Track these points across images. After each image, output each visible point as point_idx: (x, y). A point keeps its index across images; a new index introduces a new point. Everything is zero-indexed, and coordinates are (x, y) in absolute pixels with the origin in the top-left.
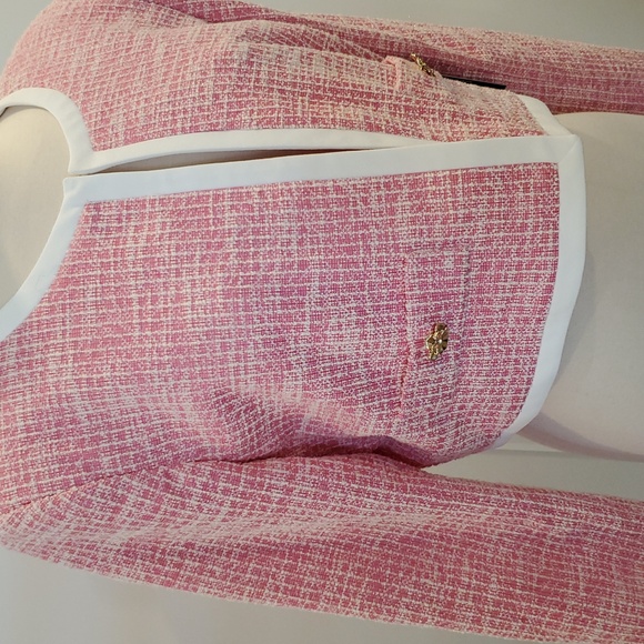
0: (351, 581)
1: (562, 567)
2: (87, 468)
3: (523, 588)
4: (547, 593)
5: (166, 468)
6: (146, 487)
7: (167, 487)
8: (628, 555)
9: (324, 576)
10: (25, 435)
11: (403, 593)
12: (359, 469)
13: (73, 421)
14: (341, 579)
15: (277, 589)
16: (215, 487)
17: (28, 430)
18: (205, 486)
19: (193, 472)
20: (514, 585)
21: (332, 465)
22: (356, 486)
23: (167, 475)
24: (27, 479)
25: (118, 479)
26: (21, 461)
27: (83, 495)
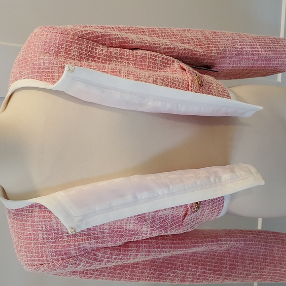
0: (152, 273)
1: (222, 260)
2: (66, 254)
3: (209, 270)
4: (216, 271)
5: (94, 252)
6: (87, 260)
7: (95, 259)
8: (244, 253)
9: (143, 273)
10: (42, 241)
11: (169, 275)
12: (161, 242)
13: (62, 237)
14: (148, 273)
15: (126, 278)
16: (111, 258)
17: (44, 239)
18: (108, 258)
19: (104, 253)
20: (206, 269)
21: (152, 242)
22: (160, 250)
23: (95, 255)
24: (42, 256)
25: (77, 258)
26: (40, 250)
27: (64, 264)
